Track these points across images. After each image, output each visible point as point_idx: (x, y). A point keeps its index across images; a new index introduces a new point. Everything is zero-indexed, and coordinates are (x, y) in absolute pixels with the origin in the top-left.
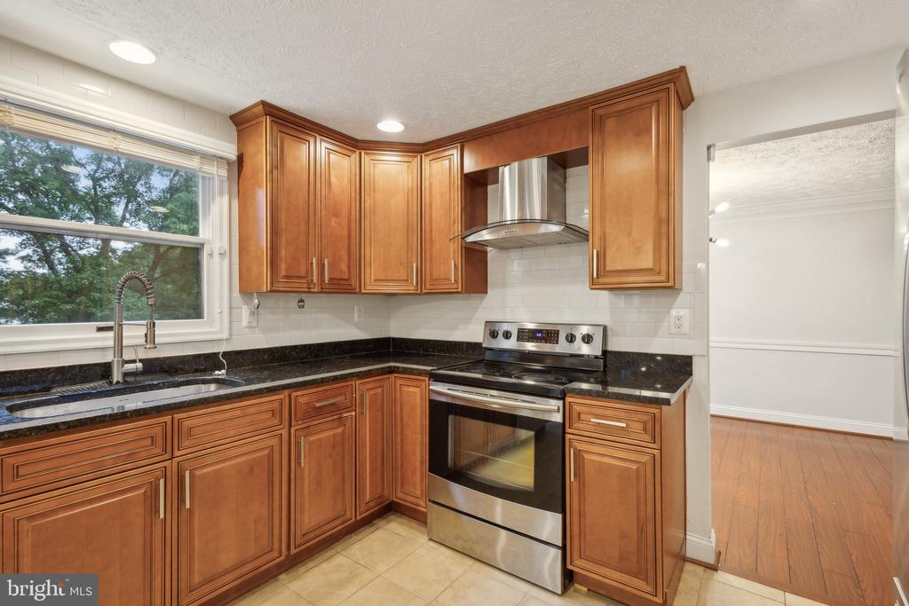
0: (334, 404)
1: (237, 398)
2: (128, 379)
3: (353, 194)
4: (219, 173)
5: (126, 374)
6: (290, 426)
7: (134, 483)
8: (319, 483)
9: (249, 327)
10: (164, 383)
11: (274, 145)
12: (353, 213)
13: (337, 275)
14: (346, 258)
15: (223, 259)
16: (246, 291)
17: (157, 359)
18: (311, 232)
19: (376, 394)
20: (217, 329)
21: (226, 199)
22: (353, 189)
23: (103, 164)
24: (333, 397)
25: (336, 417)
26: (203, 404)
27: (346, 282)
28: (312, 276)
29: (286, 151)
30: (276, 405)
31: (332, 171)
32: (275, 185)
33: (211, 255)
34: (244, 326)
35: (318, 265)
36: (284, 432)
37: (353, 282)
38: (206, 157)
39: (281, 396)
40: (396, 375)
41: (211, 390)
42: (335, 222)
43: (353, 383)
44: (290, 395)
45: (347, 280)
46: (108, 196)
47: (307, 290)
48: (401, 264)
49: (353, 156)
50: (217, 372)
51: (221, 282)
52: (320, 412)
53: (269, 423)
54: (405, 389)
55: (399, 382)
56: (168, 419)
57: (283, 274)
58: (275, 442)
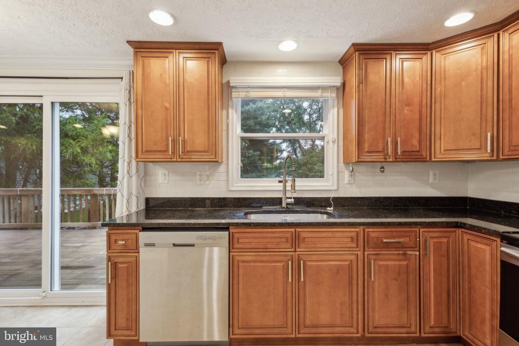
0: (399, 242)
1: (330, 225)
2: (288, 206)
3: (425, 86)
4: (331, 95)
5: (287, 204)
6: (364, 251)
7: (278, 258)
8: (386, 296)
9: (349, 184)
10: (302, 211)
11: (360, 69)
12: (424, 100)
13: (409, 148)
14: (417, 136)
15: (334, 144)
16: (347, 162)
17: (302, 198)
18: (388, 120)
19: (441, 243)
20: (331, 184)
21: (336, 110)
22: (424, 83)
23: (313, 107)
24: (399, 237)
25: (401, 252)
26: (310, 225)
27: (417, 153)
28: (387, 150)
29: (369, 70)
30: (354, 234)
31: (405, 73)
32: (361, 94)
33: (328, 142)
34: (346, 182)
35: (392, 142)
36: (360, 254)
37: (424, 153)
38: (324, 88)
39: (357, 230)
40: (463, 230)
41: (323, 218)
42: (408, 110)
43: (417, 230)
44: (364, 230)
45: (418, 151)
46: (315, 122)
47: (383, 160)
48: (474, 135)
49: (425, 58)
50: (328, 208)
51: (333, 157)
52: (387, 246)
53: (349, 245)
54: (473, 244)
55: (466, 237)
56: (293, 230)
57: (366, 150)
58: (353, 257)
